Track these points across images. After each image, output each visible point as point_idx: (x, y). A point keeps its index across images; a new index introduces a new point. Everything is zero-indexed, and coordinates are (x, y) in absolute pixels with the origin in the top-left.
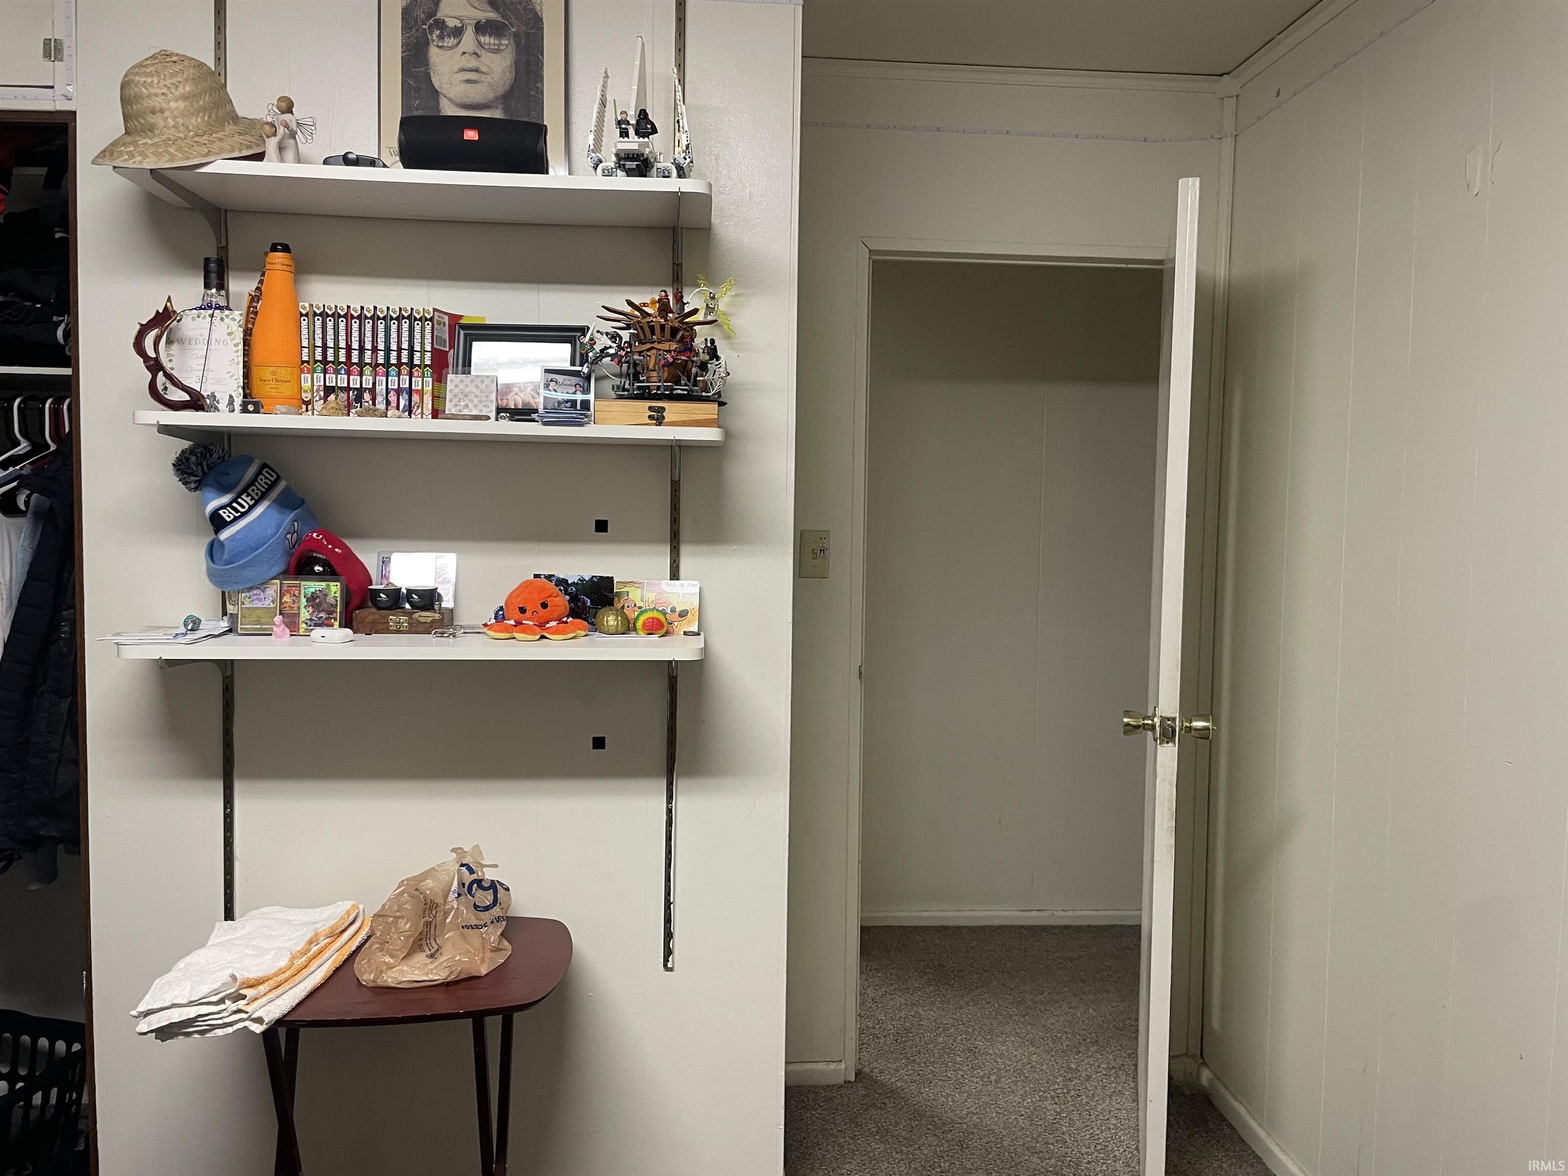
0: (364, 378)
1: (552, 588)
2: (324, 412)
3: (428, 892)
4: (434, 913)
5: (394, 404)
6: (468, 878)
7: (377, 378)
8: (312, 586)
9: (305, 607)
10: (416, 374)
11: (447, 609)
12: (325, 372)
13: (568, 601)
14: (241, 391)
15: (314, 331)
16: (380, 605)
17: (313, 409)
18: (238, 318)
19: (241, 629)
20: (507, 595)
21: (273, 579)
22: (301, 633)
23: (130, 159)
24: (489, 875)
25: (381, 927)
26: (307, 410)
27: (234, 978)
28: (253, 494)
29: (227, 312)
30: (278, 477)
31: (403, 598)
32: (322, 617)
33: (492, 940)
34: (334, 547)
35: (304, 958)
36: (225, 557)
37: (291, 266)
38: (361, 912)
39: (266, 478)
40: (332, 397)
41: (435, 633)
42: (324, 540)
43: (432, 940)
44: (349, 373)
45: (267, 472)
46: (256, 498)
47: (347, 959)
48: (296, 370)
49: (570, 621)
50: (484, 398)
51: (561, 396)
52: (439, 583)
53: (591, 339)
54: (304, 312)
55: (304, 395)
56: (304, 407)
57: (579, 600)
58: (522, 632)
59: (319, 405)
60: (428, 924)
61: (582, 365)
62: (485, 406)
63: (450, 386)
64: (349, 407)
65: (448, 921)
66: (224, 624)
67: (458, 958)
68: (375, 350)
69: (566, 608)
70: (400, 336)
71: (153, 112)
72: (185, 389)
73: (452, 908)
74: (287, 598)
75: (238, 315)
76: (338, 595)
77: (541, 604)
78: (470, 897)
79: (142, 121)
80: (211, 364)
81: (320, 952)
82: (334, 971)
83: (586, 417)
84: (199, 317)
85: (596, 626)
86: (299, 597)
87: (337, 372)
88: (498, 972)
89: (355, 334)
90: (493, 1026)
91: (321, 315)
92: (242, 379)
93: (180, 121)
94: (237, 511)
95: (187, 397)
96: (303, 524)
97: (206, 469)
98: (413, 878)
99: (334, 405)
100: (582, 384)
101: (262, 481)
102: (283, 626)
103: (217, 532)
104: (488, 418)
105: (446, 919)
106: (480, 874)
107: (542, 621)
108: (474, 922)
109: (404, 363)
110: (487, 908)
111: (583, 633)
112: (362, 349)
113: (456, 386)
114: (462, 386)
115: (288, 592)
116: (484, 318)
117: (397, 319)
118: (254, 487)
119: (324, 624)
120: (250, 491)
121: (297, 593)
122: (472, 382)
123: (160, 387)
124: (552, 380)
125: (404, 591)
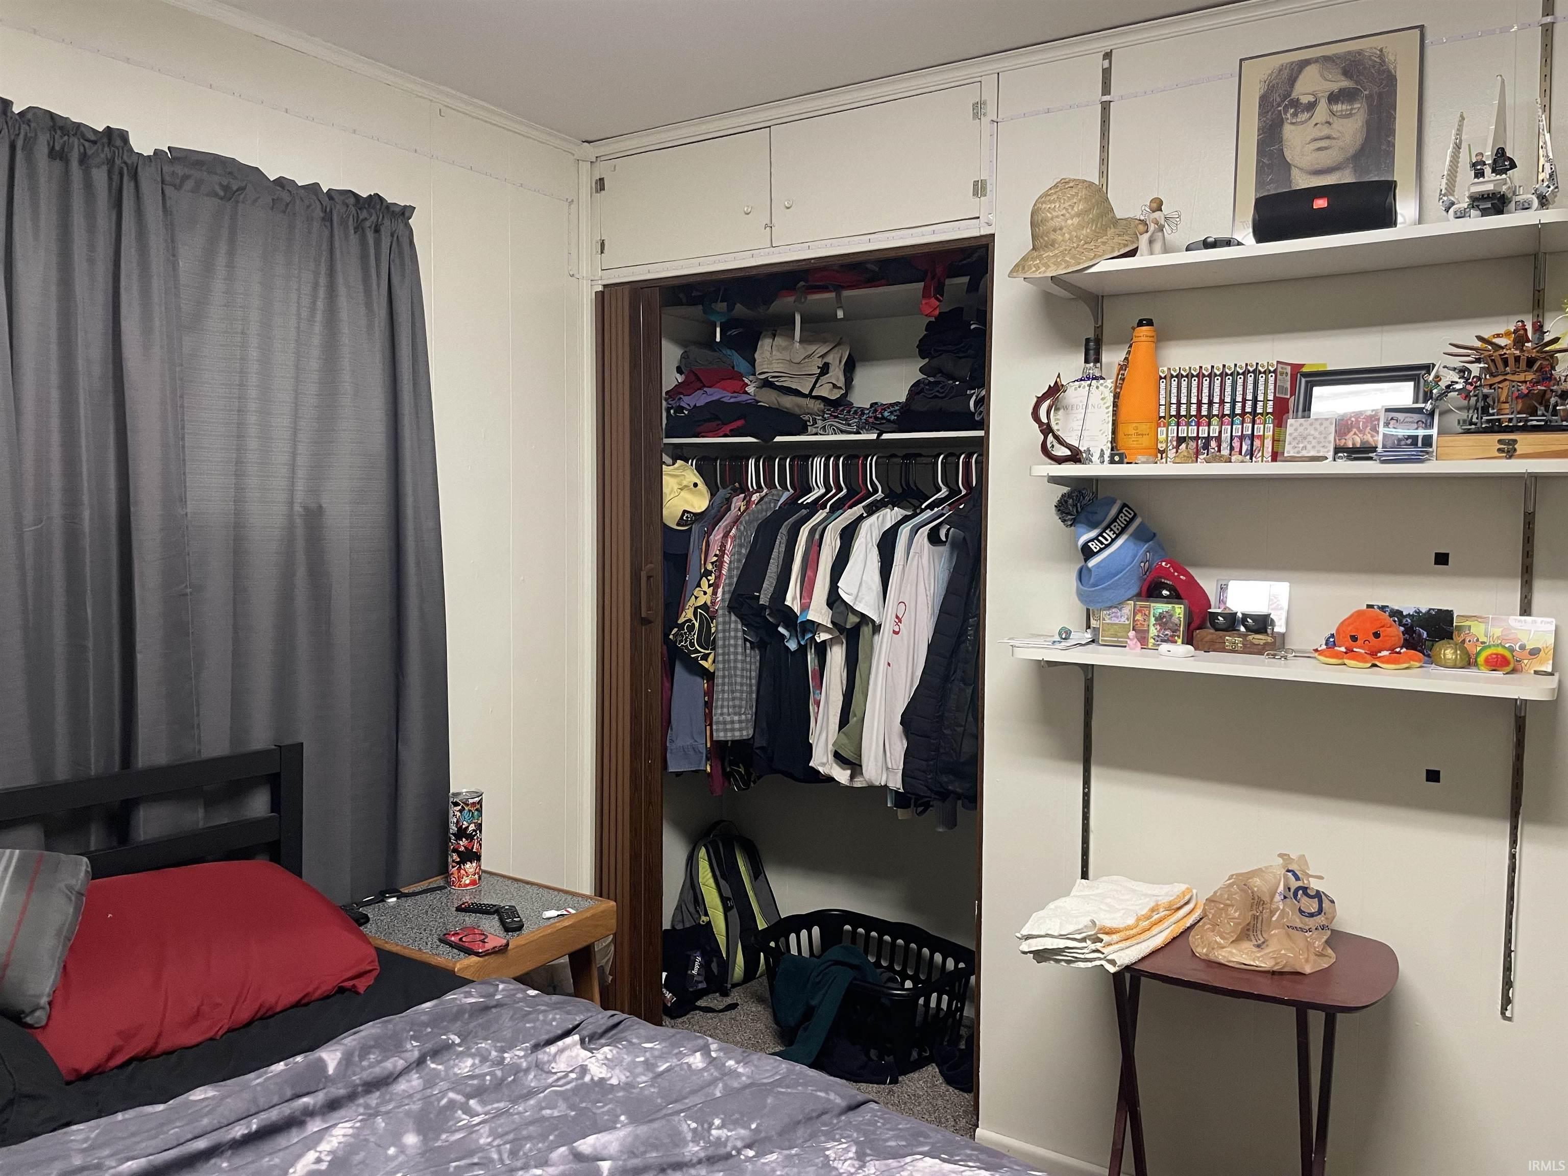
0: (1212, 427)
1: (1385, 619)
2: (1178, 460)
3: (1256, 889)
4: (1261, 908)
5: (1237, 449)
6: (1294, 884)
7: (1223, 427)
8: (1160, 607)
9: (1154, 625)
10: (1258, 421)
11: (1278, 633)
12: (1178, 425)
13: (1403, 632)
14: (1109, 445)
15: (1170, 391)
16: (1217, 626)
17: (1167, 457)
18: (1110, 386)
19: (1102, 640)
20: (1340, 622)
21: (1129, 600)
22: (1150, 647)
23: (1037, 270)
24: (1315, 885)
25: (1213, 911)
26: (1162, 458)
27: (1093, 922)
28: (1115, 529)
29: (1102, 381)
30: (1135, 515)
31: (1238, 621)
32: (1167, 634)
33: (1316, 945)
34: (1180, 574)
35: (1147, 922)
36: (1092, 580)
37: (1153, 337)
38: (1195, 896)
39: (1126, 516)
40: (1183, 446)
41: (1268, 655)
42: (1171, 568)
43: (1259, 933)
44: (1198, 425)
45: (1126, 511)
46: (1117, 532)
47: (1182, 933)
48: (1154, 425)
49: (1404, 652)
50: (1322, 440)
51: (1402, 432)
52: (1272, 609)
53: (1437, 376)
54: (1163, 375)
55: (1159, 446)
56: (1159, 455)
57: (1415, 632)
58: (1353, 659)
59: (1171, 453)
60: (1255, 918)
61: (1425, 401)
62: (1323, 447)
63: (1289, 430)
64: (1197, 454)
65: (1274, 919)
66: (1088, 636)
67: (1283, 952)
68: (1222, 402)
69: (1400, 638)
70: (1244, 389)
71: (1055, 230)
72: (1068, 446)
73: (1278, 909)
74: (1139, 617)
75: (1109, 383)
76: (1182, 616)
77: (1374, 634)
78: (1296, 902)
79: (1046, 239)
80: (1087, 426)
81: (1160, 921)
82: (1172, 940)
83: (1427, 453)
84: (1079, 387)
85: (1432, 659)
86: (1149, 616)
87: (1188, 424)
88: (1323, 975)
89: (1206, 391)
90: (1316, 1020)
91: (1177, 376)
92: (1110, 434)
93: (1074, 234)
94: (1102, 543)
95: (1068, 453)
96: (1153, 555)
97: (1079, 509)
98: (1241, 874)
99: (1186, 454)
100: (1424, 421)
101: (1123, 518)
102: (1136, 640)
103: (1086, 560)
104: (1326, 458)
105: (1272, 917)
106: (1305, 882)
107: (1374, 650)
108: (1299, 925)
109: (1248, 413)
110: (1312, 915)
111: (1418, 664)
112: (1211, 403)
113: (1296, 430)
114: (1301, 429)
115: (1140, 611)
116: (1325, 365)
117: (1243, 374)
118: (1116, 524)
119: (1171, 640)
120: (1112, 527)
121: (1147, 613)
122: (1311, 424)
123: (1049, 446)
124: (1392, 419)
125: (1240, 615)
